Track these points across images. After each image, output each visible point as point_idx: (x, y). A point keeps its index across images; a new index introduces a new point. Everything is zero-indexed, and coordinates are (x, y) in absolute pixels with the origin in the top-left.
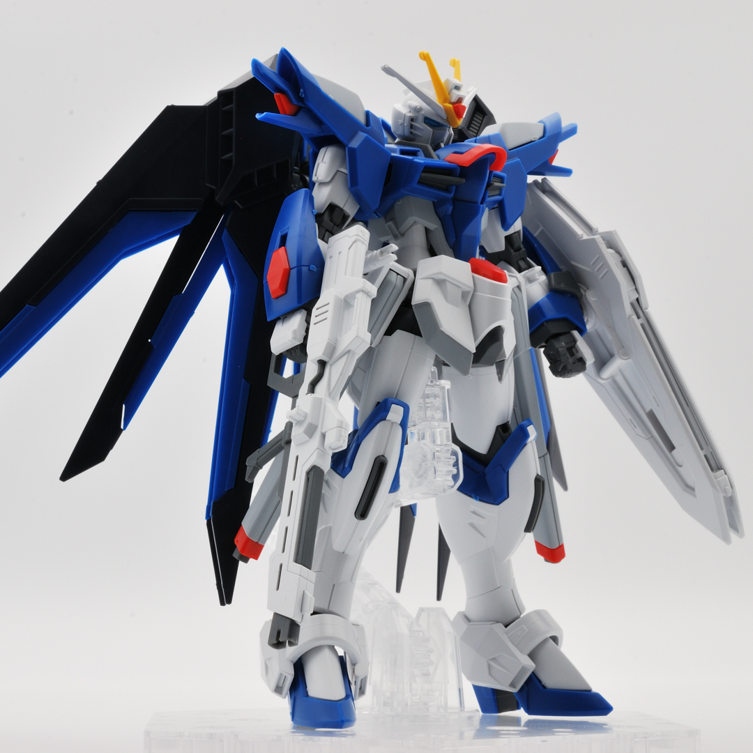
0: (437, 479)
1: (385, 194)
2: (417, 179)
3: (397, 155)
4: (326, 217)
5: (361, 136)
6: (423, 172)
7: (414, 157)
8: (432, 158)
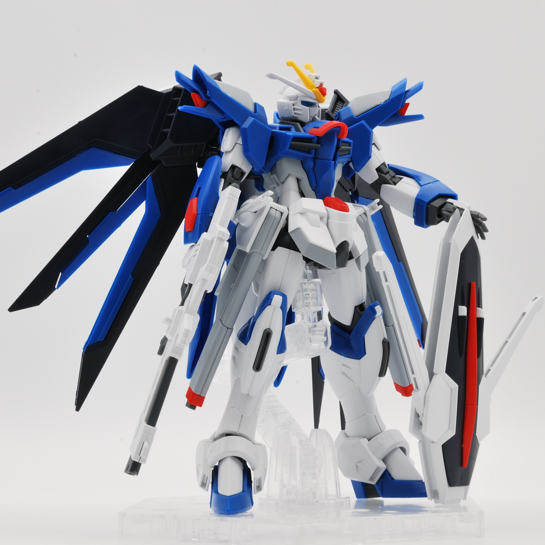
0: (312, 345)
1: (269, 157)
2: (288, 146)
3: (277, 130)
4: (229, 175)
5: (250, 120)
6: (292, 141)
7: (288, 131)
8: (300, 131)
